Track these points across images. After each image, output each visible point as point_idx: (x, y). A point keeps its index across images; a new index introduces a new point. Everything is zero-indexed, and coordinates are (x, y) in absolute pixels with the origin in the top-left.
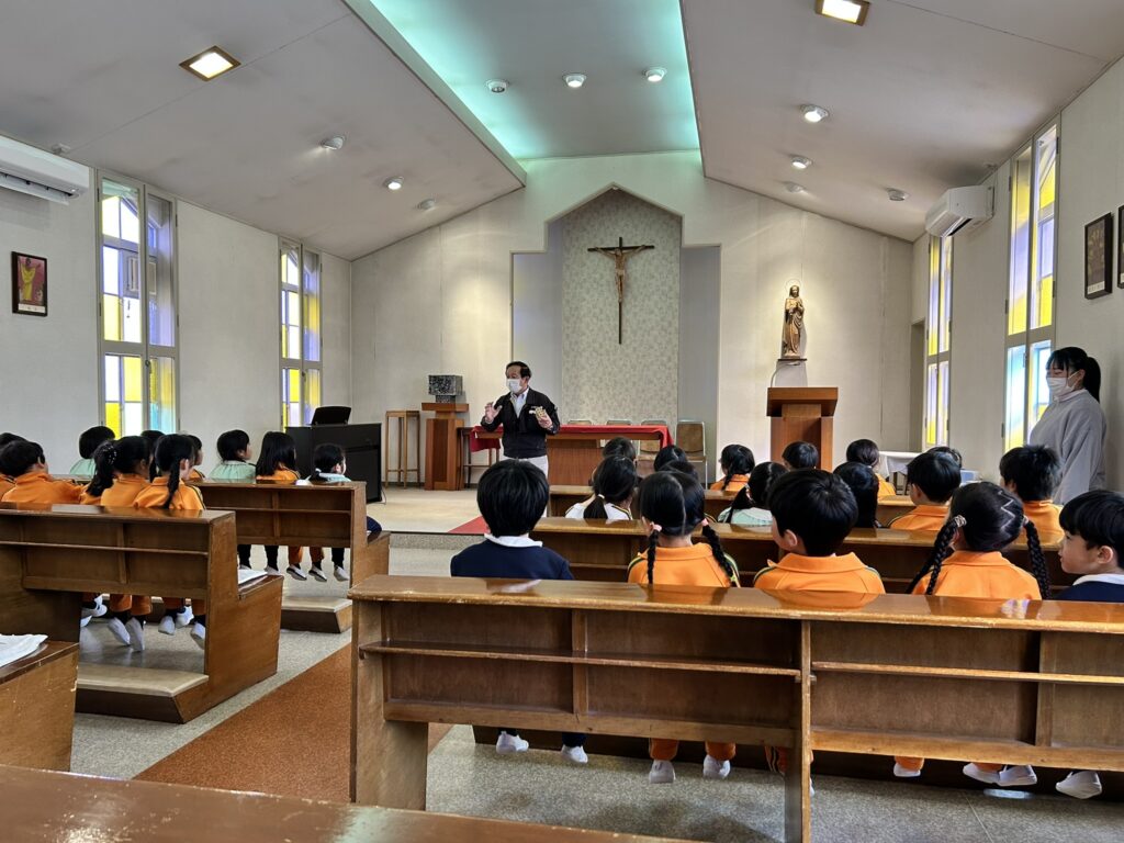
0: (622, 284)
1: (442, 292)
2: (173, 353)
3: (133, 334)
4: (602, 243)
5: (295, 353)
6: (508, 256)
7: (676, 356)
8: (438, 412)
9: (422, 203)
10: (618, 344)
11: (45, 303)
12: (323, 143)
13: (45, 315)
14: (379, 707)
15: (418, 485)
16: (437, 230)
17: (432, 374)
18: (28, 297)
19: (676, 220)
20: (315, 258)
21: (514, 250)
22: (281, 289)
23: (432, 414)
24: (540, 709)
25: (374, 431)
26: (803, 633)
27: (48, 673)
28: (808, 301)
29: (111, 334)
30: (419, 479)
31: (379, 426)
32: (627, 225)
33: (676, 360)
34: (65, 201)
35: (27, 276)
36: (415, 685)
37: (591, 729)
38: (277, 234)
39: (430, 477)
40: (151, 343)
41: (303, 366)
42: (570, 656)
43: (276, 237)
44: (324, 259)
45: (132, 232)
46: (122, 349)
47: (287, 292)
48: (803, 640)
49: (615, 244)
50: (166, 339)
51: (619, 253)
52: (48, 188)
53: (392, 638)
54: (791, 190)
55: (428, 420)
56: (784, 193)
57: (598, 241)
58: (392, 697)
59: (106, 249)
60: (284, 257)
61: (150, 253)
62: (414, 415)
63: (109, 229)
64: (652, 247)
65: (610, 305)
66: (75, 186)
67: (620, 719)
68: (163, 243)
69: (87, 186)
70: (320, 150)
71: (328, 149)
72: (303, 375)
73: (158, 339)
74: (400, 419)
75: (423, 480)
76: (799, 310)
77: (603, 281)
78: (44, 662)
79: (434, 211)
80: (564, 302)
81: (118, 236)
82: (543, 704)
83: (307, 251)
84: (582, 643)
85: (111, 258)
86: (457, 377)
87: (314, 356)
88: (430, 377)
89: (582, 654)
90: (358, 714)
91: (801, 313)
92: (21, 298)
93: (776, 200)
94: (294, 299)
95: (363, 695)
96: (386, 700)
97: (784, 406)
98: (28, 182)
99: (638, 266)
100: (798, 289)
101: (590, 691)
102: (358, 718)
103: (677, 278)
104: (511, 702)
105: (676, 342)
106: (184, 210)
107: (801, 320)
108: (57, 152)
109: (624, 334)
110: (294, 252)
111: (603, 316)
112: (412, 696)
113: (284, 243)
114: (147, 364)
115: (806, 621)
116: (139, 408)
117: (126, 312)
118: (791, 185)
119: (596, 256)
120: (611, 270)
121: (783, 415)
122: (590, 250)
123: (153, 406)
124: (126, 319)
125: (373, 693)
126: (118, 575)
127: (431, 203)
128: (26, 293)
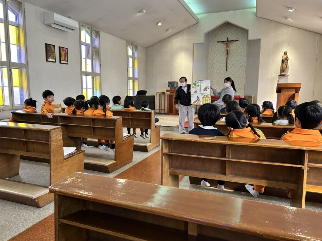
0: (227, 52)
1: (173, 56)
2: (99, 75)
3: (89, 70)
4: (222, 40)
5: (131, 75)
6: (192, 44)
7: (245, 75)
8: (170, 92)
9: (167, 29)
10: (226, 71)
11: (67, 61)
12: (140, 12)
13: (67, 64)
14: (168, 170)
15: (165, 114)
16: (171, 37)
17: (169, 81)
18: (63, 59)
19: (246, 31)
20: (136, 47)
21: (194, 43)
22: (127, 57)
23: (169, 93)
24: (215, 174)
25: (153, 98)
26: (306, 154)
27: (77, 157)
28: (290, 56)
29: (84, 70)
30: (165, 112)
31: (154, 96)
32: (230, 34)
33: (244, 76)
34: (72, 32)
35: (63, 53)
36: (178, 165)
37: (231, 180)
38: (126, 40)
39: (168, 111)
40: (94, 72)
41: (134, 79)
42: (226, 158)
43: (126, 41)
44: (139, 47)
45: (88, 41)
46: (87, 74)
47: (129, 57)
48: (305, 156)
49: (226, 40)
50: (97, 71)
51: (227, 43)
52: (67, 28)
53: (171, 151)
54: (286, 19)
55: (168, 95)
56: (284, 21)
57: (220, 39)
58: (171, 168)
59: (82, 45)
60: (128, 47)
61: (93, 46)
62: (164, 93)
63: (83, 40)
64: (238, 40)
65: (224, 59)
66: (74, 27)
67: (240, 178)
68: (96, 43)
69: (77, 27)
70: (139, 14)
71: (141, 13)
72: (133, 81)
73: (95, 71)
74: (160, 94)
75: (166, 112)
76: (287, 59)
77: (222, 52)
78: (76, 154)
79: (171, 32)
80: (209, 59)
81: (85, 42)
82: (216, 172)
83: (134, 45)
84: (229, 155)
85: (83, 47)
86: (176, 82)
87: (136, 76)
88: (168, 82)
89: (229, 158)
90: (163, 171)
91: (288, 60)
92: (62, 59)
93: (281, 23)
94: (131, 59)
95: (164, 166)
96: (169, 168)
97: (282, 89)
98: (62, 26)
99: (233, 46)
100: (287, 52)
101: (231, 169)
102: (163, 172)
103: (246, 50)
104: (206, 171)
105: (244, 70)
106: (102, 34)
107: (287, 62)
108: (69, 17)
109: (228, 68)
110: (130, 46)
111: (221, 63)
112: (177, 168)
113: (128, 43)
114: (93, 78)
115: (307, 150)
116: (91, 90)
117: (87, 63)
118: (286, 18)
119: (219, 44)
120: (224, 48)
121: (282, 92)
122: (218, 42)
123: (95, 90)
124: (87, 65)
125: (166, 166)
126: (91, 133)
127: (170, 29)
128: (63, 58)
